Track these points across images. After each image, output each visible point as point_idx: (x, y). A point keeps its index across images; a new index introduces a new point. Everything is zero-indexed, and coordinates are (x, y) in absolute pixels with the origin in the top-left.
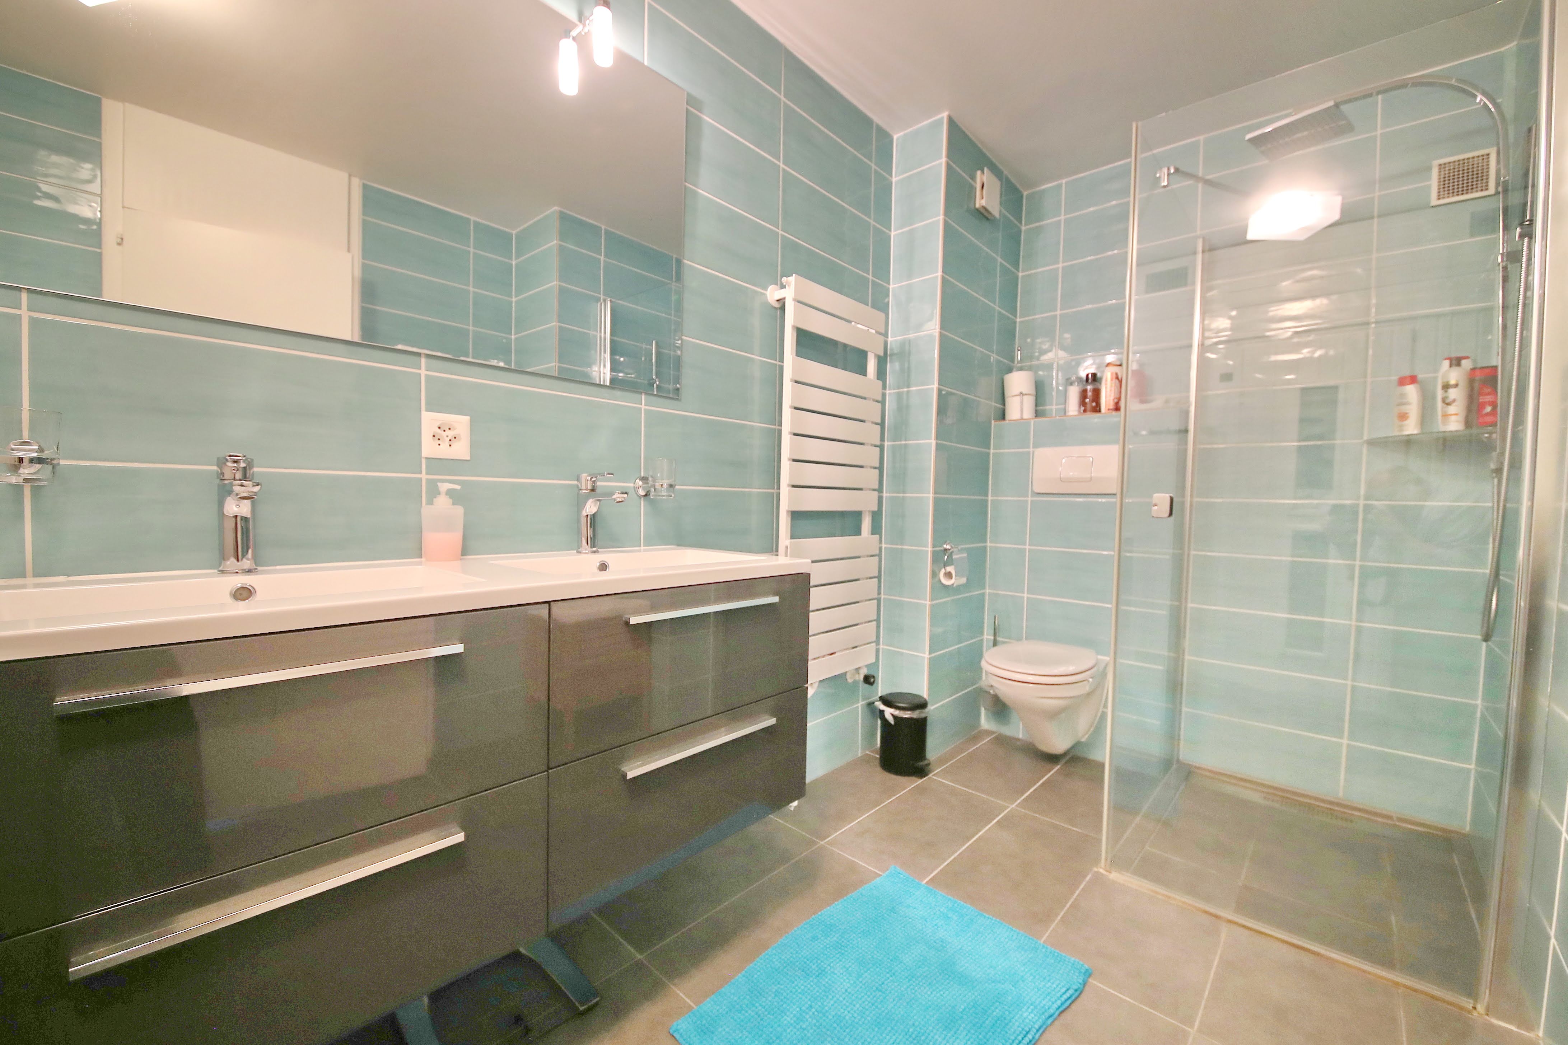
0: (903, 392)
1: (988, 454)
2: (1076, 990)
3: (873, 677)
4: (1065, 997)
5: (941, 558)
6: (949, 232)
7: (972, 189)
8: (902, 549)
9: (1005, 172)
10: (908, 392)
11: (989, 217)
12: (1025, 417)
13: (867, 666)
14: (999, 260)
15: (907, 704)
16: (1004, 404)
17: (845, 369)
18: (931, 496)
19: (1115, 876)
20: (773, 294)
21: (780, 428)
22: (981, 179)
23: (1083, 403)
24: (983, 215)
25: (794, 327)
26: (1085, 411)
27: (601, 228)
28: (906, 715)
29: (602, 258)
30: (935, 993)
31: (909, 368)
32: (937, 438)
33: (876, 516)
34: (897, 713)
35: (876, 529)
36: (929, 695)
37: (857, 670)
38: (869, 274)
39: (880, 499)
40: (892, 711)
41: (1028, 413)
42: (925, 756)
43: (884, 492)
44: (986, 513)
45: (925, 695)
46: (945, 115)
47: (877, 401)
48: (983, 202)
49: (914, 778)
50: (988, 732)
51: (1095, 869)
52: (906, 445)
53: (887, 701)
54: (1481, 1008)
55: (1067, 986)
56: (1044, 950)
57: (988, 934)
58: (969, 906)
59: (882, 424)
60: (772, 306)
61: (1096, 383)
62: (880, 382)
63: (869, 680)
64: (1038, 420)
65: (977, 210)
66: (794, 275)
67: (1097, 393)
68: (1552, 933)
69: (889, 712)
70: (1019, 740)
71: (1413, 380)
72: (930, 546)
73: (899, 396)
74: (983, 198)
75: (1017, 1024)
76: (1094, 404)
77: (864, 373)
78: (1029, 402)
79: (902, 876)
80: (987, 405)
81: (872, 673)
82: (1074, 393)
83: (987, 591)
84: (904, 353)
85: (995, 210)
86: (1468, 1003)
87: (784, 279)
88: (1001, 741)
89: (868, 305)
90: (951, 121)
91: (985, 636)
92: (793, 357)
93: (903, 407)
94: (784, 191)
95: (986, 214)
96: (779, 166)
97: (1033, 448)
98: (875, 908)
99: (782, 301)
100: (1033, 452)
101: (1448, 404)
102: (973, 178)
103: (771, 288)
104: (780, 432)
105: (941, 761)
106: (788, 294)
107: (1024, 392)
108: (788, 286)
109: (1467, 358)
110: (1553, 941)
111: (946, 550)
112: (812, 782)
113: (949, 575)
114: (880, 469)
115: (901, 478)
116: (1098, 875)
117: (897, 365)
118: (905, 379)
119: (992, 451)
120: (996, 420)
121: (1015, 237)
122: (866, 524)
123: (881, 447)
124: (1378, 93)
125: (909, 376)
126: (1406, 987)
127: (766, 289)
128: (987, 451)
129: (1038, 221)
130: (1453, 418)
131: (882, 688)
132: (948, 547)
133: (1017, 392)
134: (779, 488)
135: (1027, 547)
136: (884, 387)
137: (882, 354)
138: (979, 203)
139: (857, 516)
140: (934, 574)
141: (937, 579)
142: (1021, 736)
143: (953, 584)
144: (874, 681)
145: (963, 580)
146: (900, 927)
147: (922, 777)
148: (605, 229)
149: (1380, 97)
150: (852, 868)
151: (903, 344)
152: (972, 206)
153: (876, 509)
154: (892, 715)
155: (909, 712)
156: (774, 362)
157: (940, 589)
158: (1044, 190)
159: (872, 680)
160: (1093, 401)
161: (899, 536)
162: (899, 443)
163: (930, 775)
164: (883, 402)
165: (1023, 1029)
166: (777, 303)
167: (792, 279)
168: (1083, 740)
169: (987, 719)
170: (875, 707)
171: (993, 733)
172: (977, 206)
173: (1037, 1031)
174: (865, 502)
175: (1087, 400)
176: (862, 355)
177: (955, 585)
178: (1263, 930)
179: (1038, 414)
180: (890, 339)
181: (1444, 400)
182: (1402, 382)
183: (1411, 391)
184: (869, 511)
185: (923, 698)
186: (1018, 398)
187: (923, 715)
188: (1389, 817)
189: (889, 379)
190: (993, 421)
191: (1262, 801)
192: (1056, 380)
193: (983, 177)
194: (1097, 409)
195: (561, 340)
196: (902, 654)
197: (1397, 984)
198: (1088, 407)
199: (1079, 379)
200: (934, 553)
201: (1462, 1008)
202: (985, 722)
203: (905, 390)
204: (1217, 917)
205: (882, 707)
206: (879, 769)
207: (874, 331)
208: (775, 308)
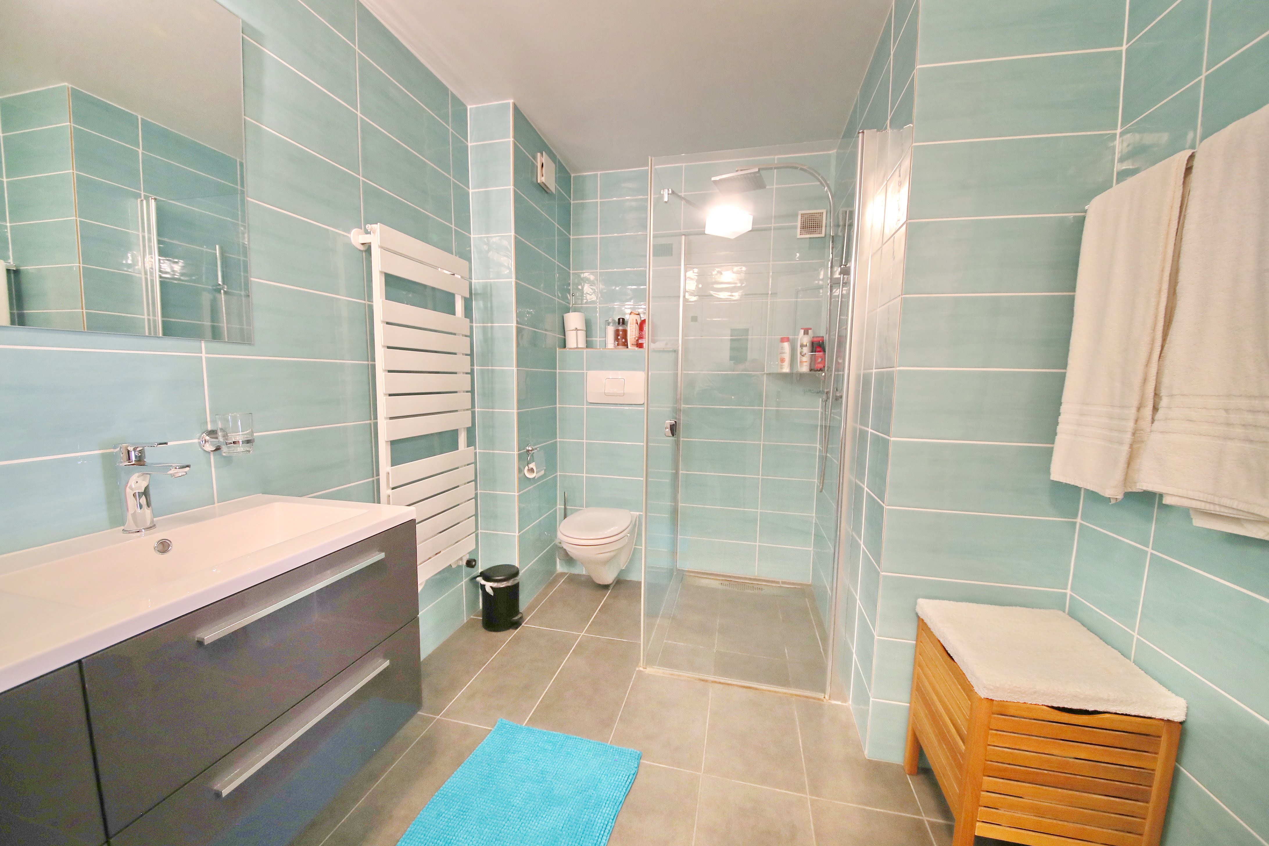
0: (488, 326)
1: (556, 372)
2: (634, 774)
3: (475, 561)
4: (628, 783)
5: (525, 457)
6: (517, 199)
7: (534, 167)
8: (493, 453)
9: (558, 156)
10: (492, 327)
11: (548, 191)
12: (580, 346)
13: (469, 553)
14: (557, 225)
15: (503, 576)
16: (565, 336)
17: (435, 309)
18: (515, 411)
19: (649, 670)
20: (357, 238)
21: (373, 363)
22: (541, 160)
23: (616, 339)
24: (543, 188)
25: (381, 272)
26: (618, 345)
27: (137, 117)
28: (503, 585)
29: (140, 151)
30: (540, 822)
31: (491, 307)
32: (518, 366)
33: (471, 432)
34: (495, 585)
35: (471, 442)
36: (520, 563)
37: (461, 559)
38: (452, 224)
39: (473, 414)
40: (491, 584)
41: (582, 344)
42: (518, 611)
43: (476, 407)
44: (556, 417)
45: (517, 564)
46: (511, 101)
47: (466, 336)
48: (543, 179)
49: (511, 630)
50: (562, 575)
51: (637, 669)
52: (492, 370)
53: (486, 576)
54: (827, 697)
55: (628, 774)
56: (611, 750)
57: (574, 753)
58: (559, 733)
59: (471, 355)
60: (357, 249)
61: (624, 325)
62: (468, 320)
63: (471, 564)
64: (588, 350)
65: (539, 184)
66: (379, 224)
67: (625, 332)
68: (854, 651)
69: (488, 586)
70: (584, 575)
71: (788, 340)
72: (516, 451)
73: (484, 329)
74: (543, 176)
75: (600, 821)
76: (624, 340)
77: (454, 313)
78: (582, 335)
79: (507, 726)
80: (552, 337)
81: (473, 558)
82: (611, 330)
83: (558, 474)
84: (487, 294)
85: (552, 186)
86: (821, 696)
87: (369, 226)
88: (573, 579)
89: (453, 254)
90: (516, 108)
91: (558, 506)
92: (382, 301)
93: (488, 339)
94: (363, 140)
95: (545, 188)
96: (357, 115)
97: (586, 370)
98: (488, 765)
99: (368, 248)
100: (586, 373)
101: (803, 356)
102: (535, 158)
103: (354, 231)
104: (374, 367)
105: (531, 608)
106: (374, 240)
107: (578, 329)
108: (373, 233)
109: (811, 329)
110: (854, 656)
111: (528, 451)
112: (425, 659)
113: (531, 470)
114: (472, 391)
115: (490, 396)
116: (640, 671)
117: (481, 304)
118: (489, 314)
119: (558, 371)
120: (560, 347)
121: (566, 209)
122: (462, 439)
123: (472, 373)
124: (775, 168)
125: (492, 314)
126: (796, 695)
127: (349, 232)
128: (555, 371)
129: (582, 199)
130: (805, 364)
131: (481, 567)
132: (530, 449)
133: (574, 328)
134: (376, 418)
135: (585, 441)
136: (471, 321)
137: (468, 296)
138: (541, 179)
139: (454, 434)
140: (520, 471)
141: (522, 474)
142: (584, 573)
143: (535, 477)
144: (475, 565)
145: (542, 473)
146: (509, 774)
147: (517, 628)
148: (142, 119)
149: (775, 170)
150: (466, 732)
151: (485, 286)
152: (534, 180)
153: (470, 425)
154: (491, 587)
155: (505, 583)
156: (363, 302)
157: (524, 481)
158: (586, 176)
159: (474, 563)
160: (623, 338)
161: (491, 442)
162: (487, 368)
163: (523, 624)
164: (471, 336)
165: (604, 824)
166: (361, 246)
167: (377, 227)
168: (623, 568)
169: (561, 565)
170: (478, 583)
171: (566, 574)
172: (539, 181)
173: (613, 820)
174: (460, 421)
175: (619, 337)
176: (450, 298)
177: (536, 478)
178: (730, 682)
179: (589, 344)
180: (473, 281)
181: (801, 353)
182: (783, 340)
183: (786, 345)
184: (464, 428)
185: (514, 566)
186: (575, 332)
187: (516, 582)
188: (778, 583)
189: (475, 314)
190: (557, 349)
191: (720, 587)
192: (598, 321)
193: (541, 158)
194: (625, 344)
195: (84, 238)
196: (497, 535)
197: (792, 695)
198: (620, 343)
199: (614, 321)
200: (520, 456)
201: (819, 699)
202: (560, 568)
203: (489, 325)
204: (706, 681)
205: (483, 582)
206: (483, 630)
207: (459, 277)
208: (360, 250)
